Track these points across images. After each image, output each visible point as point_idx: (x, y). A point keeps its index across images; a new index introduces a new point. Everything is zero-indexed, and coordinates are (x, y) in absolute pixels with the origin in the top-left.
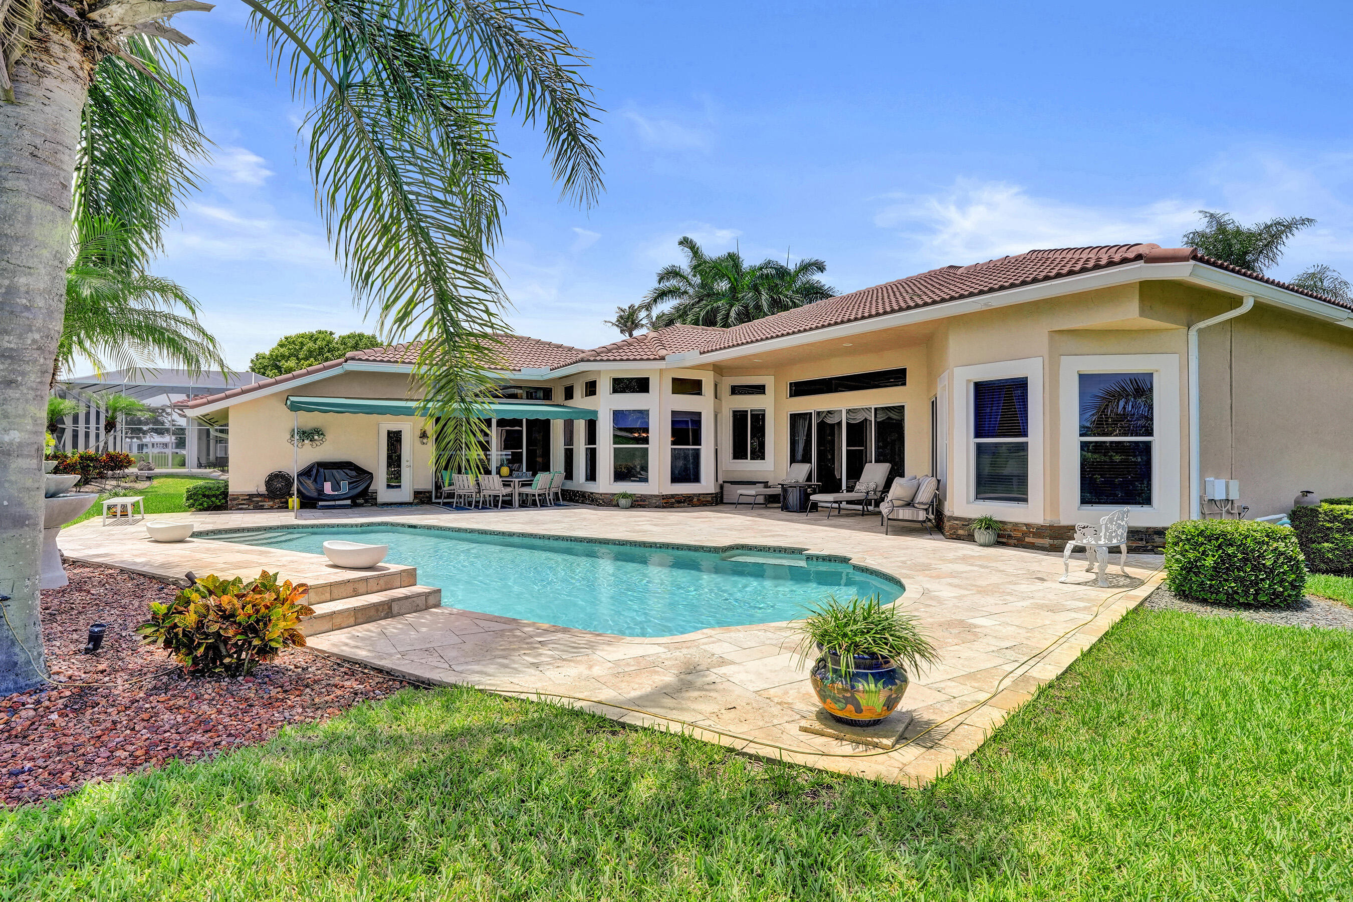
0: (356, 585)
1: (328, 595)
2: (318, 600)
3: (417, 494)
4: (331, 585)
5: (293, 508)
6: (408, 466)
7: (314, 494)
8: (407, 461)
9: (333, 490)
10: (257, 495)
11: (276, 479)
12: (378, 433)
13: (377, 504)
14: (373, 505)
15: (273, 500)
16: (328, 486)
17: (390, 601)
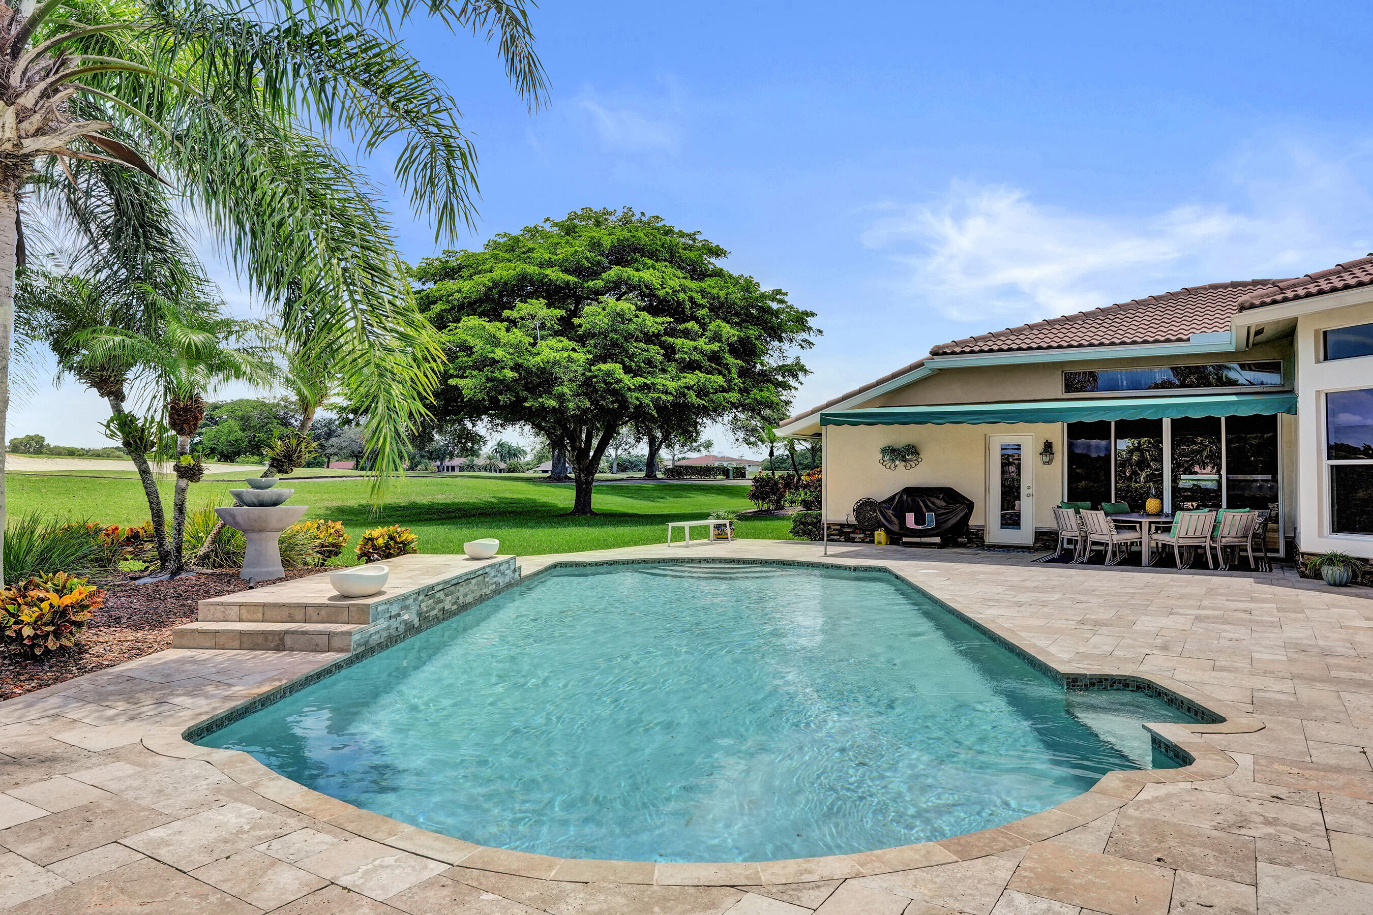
0: (292, 611)
1: (260, 616)
2: (249, 617)
3: (1040, 535)
4: (264, 605)
5: (879, 543)
6: (1028, 495)
7: (895, 528)
8: (1029, 488)
9: (917, 523)
10: (849, 526)
11: (864, 507)
12: (987, 449)
13: (984, 545)
14: (978, 546)
15: (864, 532)
16: (910, 518)
17: (286, 632)
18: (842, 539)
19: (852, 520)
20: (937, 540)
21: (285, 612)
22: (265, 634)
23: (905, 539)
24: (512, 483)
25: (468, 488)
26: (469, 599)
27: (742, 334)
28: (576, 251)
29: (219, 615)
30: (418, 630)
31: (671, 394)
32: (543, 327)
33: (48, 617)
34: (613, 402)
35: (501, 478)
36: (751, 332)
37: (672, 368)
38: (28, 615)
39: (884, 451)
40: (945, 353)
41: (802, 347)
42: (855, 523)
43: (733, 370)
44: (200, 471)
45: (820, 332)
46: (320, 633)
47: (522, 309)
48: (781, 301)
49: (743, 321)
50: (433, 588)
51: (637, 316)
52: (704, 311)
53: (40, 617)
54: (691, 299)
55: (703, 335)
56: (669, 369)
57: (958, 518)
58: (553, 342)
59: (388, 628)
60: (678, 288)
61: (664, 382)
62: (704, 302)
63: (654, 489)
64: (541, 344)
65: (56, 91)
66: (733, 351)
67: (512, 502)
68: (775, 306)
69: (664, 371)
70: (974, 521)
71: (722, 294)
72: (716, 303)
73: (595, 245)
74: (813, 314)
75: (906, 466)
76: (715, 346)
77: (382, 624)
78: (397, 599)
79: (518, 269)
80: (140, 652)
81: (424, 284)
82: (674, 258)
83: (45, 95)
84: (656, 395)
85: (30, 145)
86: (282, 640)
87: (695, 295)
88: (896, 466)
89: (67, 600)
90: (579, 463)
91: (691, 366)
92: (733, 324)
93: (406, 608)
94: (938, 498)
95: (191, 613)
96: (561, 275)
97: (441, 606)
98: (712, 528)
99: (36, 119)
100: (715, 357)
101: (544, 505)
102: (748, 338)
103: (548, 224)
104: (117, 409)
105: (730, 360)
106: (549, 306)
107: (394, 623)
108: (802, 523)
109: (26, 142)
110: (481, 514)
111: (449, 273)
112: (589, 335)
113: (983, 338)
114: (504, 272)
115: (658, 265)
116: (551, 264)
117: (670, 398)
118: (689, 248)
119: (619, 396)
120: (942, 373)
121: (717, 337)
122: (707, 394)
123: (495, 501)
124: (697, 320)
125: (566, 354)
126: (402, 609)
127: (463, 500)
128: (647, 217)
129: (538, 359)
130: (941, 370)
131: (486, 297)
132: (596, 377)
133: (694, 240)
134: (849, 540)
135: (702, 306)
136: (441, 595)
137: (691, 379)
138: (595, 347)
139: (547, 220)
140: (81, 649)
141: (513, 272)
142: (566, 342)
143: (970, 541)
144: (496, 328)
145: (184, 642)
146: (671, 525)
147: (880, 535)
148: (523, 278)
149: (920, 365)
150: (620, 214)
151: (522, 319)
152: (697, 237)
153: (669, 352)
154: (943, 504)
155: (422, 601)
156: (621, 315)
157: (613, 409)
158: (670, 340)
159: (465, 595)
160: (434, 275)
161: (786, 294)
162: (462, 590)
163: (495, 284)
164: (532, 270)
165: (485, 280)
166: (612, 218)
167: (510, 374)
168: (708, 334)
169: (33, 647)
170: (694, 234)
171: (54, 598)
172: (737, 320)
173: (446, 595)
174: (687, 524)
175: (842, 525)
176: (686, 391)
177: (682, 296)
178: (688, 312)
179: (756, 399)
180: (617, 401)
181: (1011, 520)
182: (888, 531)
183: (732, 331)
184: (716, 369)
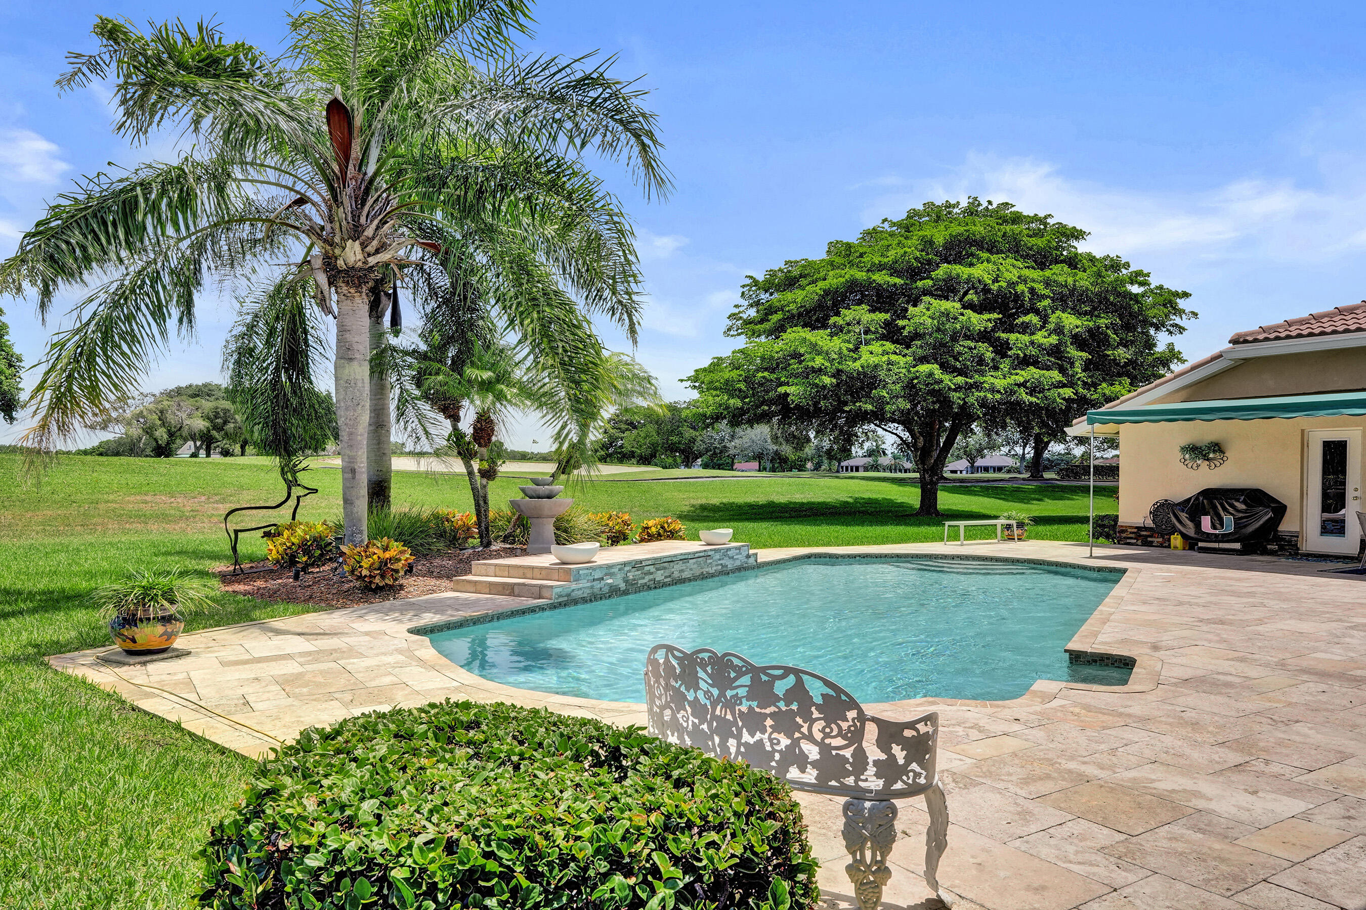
0: (525, 571)
5: (1176, 547)
6: (1356, 498)
7: (1191, 532)
8: (1356, 490)
9: (1214, 527)
10: (1145, 528)
11: (1163, 509)
12: (1304, 445)
13: (1297, 554)
14: (1290, 554)
15: (1162, 537)
16: (1206, 523)
17: (515, 584)
18: (1139, 542)
19: (1150, 523)
20: (1237, 546)
21: (521, 571)
22: (504, 585)
23: (1200, 544)
24: (876, 483)
25: (829, 488)
26: (686, 575)
27: (1091, 324)
28: (905, 252)
29: (483, 572)
30: (626, 593)
31: (999, 392)
32: (867, 332)
33: (377, 565)
34: (934, 403)
35: (863, 478)
36: (1102, 321)
37: (1005, 365)
38: (365, 563)
39: (1184, 449)
40: (1246, 341)
41: (1171, 333)
42: (1152, 525)
43: (1077, 364)
44: (495, 472)
45: (1195, 315)
46: (535, 586)
47: (848, 314)
48: (1141, 284)
49: (1095, 309)
50: (641, 562)
51: (962, 314)
52: (1046, 302)
53: (373, 564)
54: (1032, 290)
55: (1043, 327)
56: (1002, 366)
57: (1261, 522)
58: (876, 347)
59: (592, 587)
60: (1015, 279)
61: (992, 380)
62: (1047, 292)
63: (1034, 491)
64: (863, 349)
65: (386, 222)
66: (1079, 342)
67: (870, 502)
68: (1135, 289)
69: (996, 368)
70: (1287, 526)
71: (1070, 280)
72: (1065, 291)
73: (928, 243)
74: (1186, 295)
75: (1209, 466)
76: (1054, 340)
77: (584, 584)
78: (600, 567)
79: (847, 277)
80: (434, 591)
81: (771, 294)
82: (1016, 248)
83: (378, 228)
84: (982, 394)
85: (372, 261)
86: (513, 589)
87: (1035, 285)
88: (1198, 466)
89: (387, 555)
90: (923, 463)
91: (1025, 362)
92: (1079, 314)
93: (611, 575)
94: (1238, 500)
95: (468, 571)
96: (888, 278)
97: (651, 577)
98: (999, 528)
99: (375, 243)
100: (1056, 351)
101: (901, 505)
102: (1099, 327)
103: (886, 225)
104: (455, 428)
105: (1073, 352)
106: (872, 311)
107: (598, 585)
108: (1100, 526)
109: (370, 259)
110: (831, 513)
111: (790, 282)
112: (916, 336)
113: (1301, 322)
114: (835, 280)
115: (993, 258)
116: (881, 267)
117: (998, 396)
118: (1037, 234)
119: (941, 396)
120: (1246, 362)
121: (1059, 330)
122: (1042, 391)
123: (850, 500)
124: (1037, 312)
125: (885, 358)
126: (606, 575)
127: (821, 500)
128: (995, 206)
129: (857, 365)
130: (1246, 360)
131: (820, 306)
132: (917, 378)
133: (1045, 224)
134: (1147, 544)
135: (1044, 297)
136: (652, 569)
137: (1022, 375)
138: (921, 347)
139: (885, 220)
140: (401, 587)
141: (843, 280)
142: (889, 346)
143: (1282, 548)
144: (819, 337)
145: (459, 588)
146: (947, 523)
147: (1176, 540)
148: (853, 286)
149: (1219, 356)
150: (964, 203)
151: (848, 324)
152: (1049, 220)
153: (1002, 349)
154: (1243, 507)
155: (629, 571)
156: (946, 314)
157: (934, 410)
158: (1004, 336)
159: (682, 571)
160: (779, 285)
161: (1148, 275)
162: (677, 567)
163: (827, 292)
164: (861, 275)
165: (817, 289)
166: (956, 210)
167: (827, 380)
168: (1048, 326)
169: (371, 582)
170: (1046, 217)
171: (380, 552)
172: (1088, 308)
173: (658, 569)
174: (962, 523)
175: (1138, 528)
176: (1016, 388)
177: (1021, 288)
178: (1027, 305)
179: (1104, 394)
180: (938, 401)
181: (1333, 527)
182: (1184, 536)
183: (1079, 322)
184: (1055, 363)
